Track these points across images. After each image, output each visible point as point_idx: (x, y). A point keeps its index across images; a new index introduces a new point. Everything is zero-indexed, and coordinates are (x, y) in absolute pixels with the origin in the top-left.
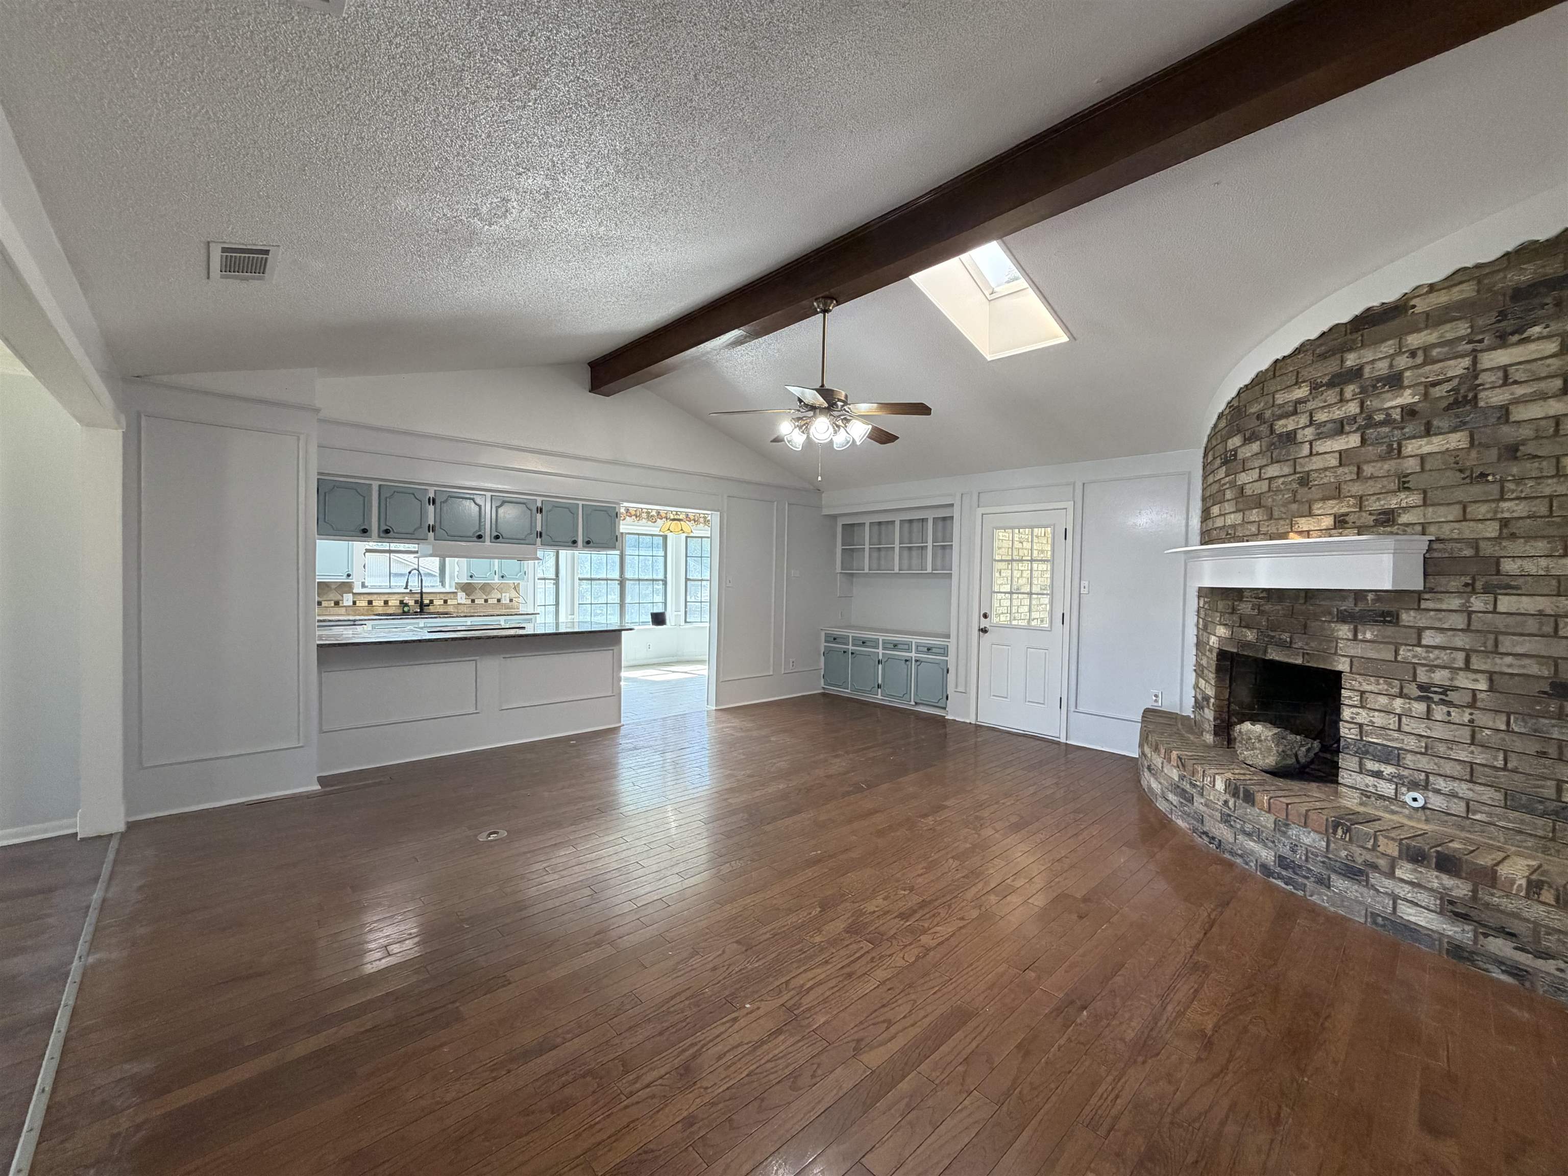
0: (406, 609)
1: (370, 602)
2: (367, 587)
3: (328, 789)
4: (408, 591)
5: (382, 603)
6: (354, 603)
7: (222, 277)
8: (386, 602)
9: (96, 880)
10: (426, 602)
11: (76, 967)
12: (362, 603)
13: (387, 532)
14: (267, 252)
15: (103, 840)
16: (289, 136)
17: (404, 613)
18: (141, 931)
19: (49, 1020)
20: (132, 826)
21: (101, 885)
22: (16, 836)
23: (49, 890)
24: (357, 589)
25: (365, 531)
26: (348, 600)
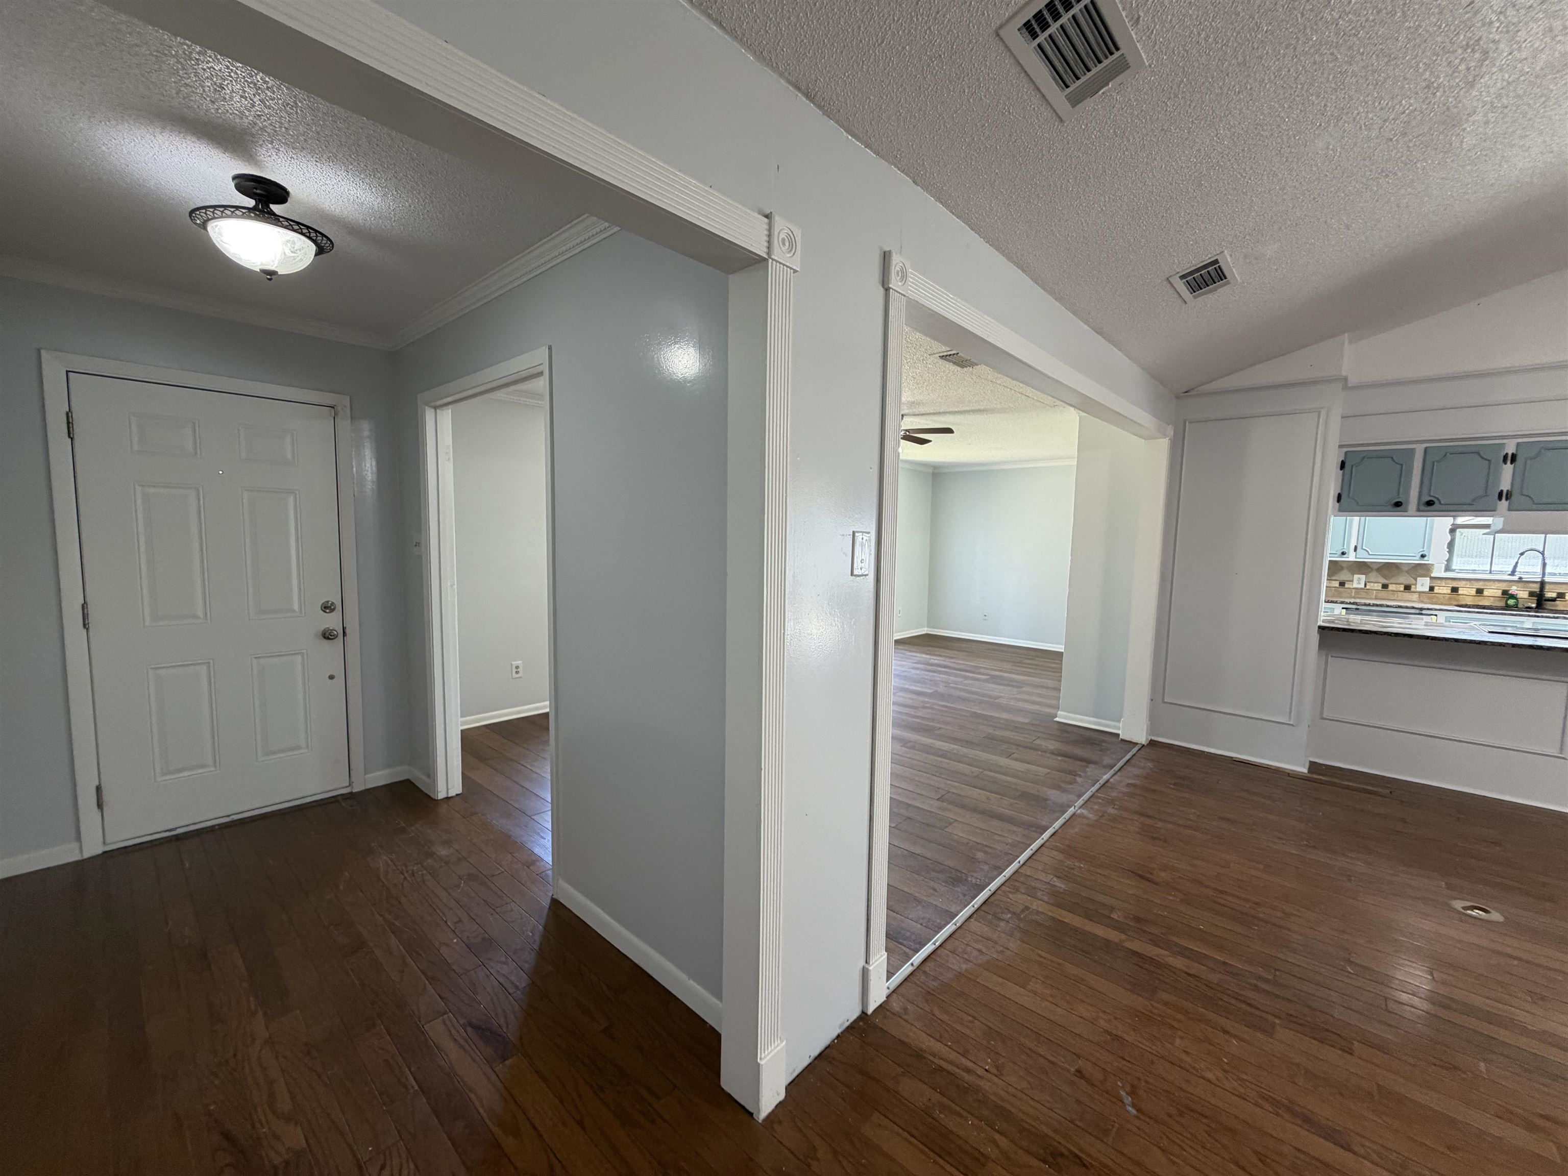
0: (1511, 602)
1: (1455, 590)
2: (1453, 571)
3: (1315, 776)
4: (1516, 578)
5: (1473, 592)
6: (1432, 589)
7: (1195, 297)
8: (1480, 592)
9: (1112, 767)
10: (1550, 594)
11: (1071, 811)
12: (1443, 590)
13: (1430, 503)
14: (1216, 262)
15: (1131, 744)
16: (1173, 171)
17: (1507, 607)
18: (1111, 810)
19: (1045, 829)
20: (1152, 743)
21: (1112, 772)
22: (1090, 722)
23: (1089, 762)
24: (1437, 573)
25: (1398, 504)
26: (1423, 584)
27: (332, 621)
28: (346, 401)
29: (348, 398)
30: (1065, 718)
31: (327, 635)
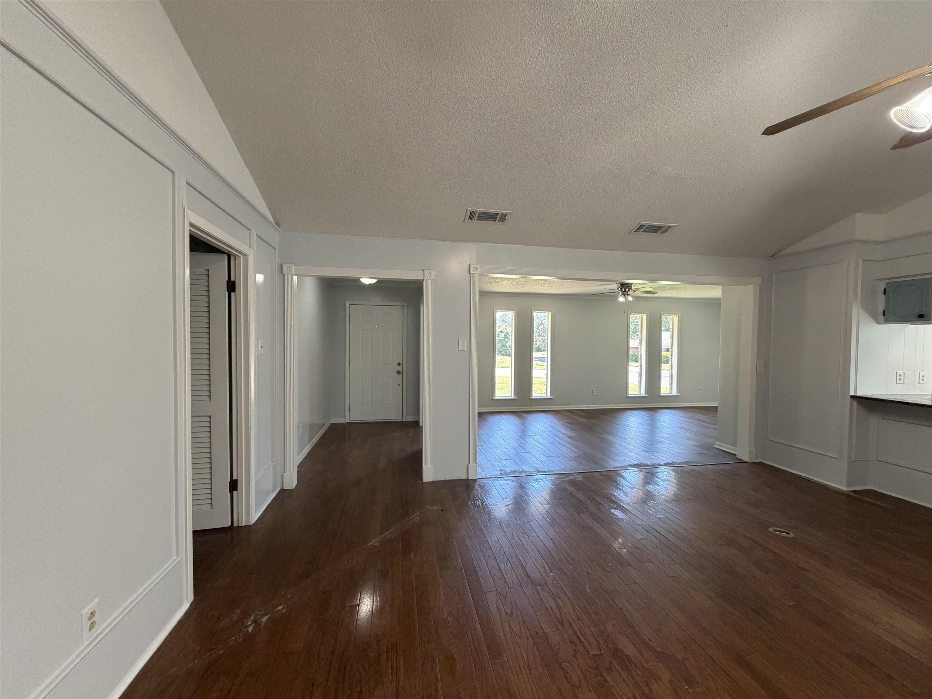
27: (400, 368)
28: (406, 304)
29: (406, 303)
30: (719, 446)
31: (399, 372)
